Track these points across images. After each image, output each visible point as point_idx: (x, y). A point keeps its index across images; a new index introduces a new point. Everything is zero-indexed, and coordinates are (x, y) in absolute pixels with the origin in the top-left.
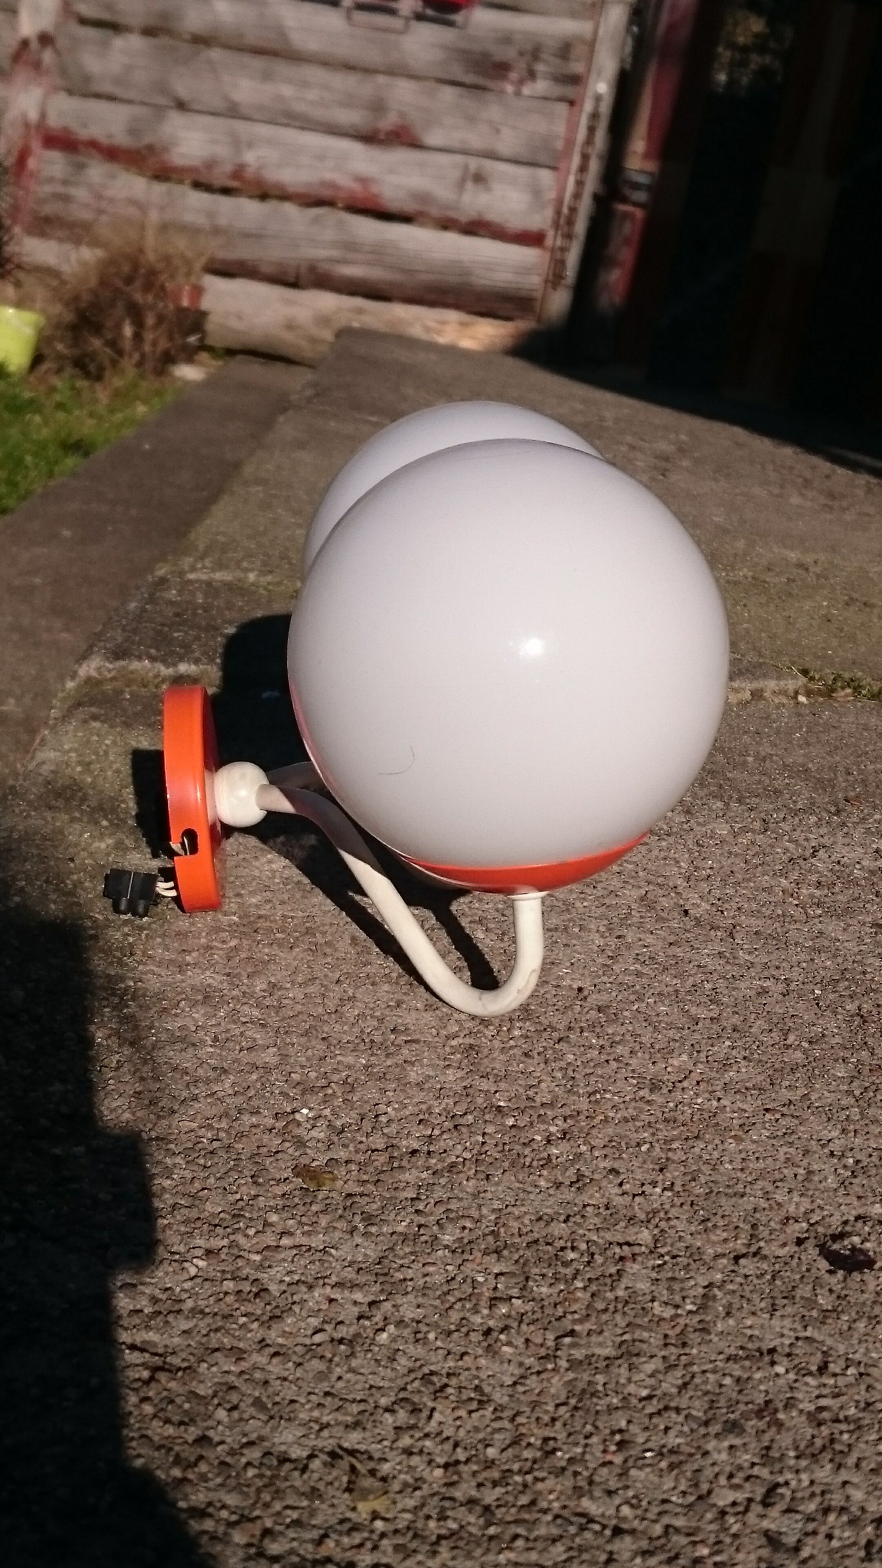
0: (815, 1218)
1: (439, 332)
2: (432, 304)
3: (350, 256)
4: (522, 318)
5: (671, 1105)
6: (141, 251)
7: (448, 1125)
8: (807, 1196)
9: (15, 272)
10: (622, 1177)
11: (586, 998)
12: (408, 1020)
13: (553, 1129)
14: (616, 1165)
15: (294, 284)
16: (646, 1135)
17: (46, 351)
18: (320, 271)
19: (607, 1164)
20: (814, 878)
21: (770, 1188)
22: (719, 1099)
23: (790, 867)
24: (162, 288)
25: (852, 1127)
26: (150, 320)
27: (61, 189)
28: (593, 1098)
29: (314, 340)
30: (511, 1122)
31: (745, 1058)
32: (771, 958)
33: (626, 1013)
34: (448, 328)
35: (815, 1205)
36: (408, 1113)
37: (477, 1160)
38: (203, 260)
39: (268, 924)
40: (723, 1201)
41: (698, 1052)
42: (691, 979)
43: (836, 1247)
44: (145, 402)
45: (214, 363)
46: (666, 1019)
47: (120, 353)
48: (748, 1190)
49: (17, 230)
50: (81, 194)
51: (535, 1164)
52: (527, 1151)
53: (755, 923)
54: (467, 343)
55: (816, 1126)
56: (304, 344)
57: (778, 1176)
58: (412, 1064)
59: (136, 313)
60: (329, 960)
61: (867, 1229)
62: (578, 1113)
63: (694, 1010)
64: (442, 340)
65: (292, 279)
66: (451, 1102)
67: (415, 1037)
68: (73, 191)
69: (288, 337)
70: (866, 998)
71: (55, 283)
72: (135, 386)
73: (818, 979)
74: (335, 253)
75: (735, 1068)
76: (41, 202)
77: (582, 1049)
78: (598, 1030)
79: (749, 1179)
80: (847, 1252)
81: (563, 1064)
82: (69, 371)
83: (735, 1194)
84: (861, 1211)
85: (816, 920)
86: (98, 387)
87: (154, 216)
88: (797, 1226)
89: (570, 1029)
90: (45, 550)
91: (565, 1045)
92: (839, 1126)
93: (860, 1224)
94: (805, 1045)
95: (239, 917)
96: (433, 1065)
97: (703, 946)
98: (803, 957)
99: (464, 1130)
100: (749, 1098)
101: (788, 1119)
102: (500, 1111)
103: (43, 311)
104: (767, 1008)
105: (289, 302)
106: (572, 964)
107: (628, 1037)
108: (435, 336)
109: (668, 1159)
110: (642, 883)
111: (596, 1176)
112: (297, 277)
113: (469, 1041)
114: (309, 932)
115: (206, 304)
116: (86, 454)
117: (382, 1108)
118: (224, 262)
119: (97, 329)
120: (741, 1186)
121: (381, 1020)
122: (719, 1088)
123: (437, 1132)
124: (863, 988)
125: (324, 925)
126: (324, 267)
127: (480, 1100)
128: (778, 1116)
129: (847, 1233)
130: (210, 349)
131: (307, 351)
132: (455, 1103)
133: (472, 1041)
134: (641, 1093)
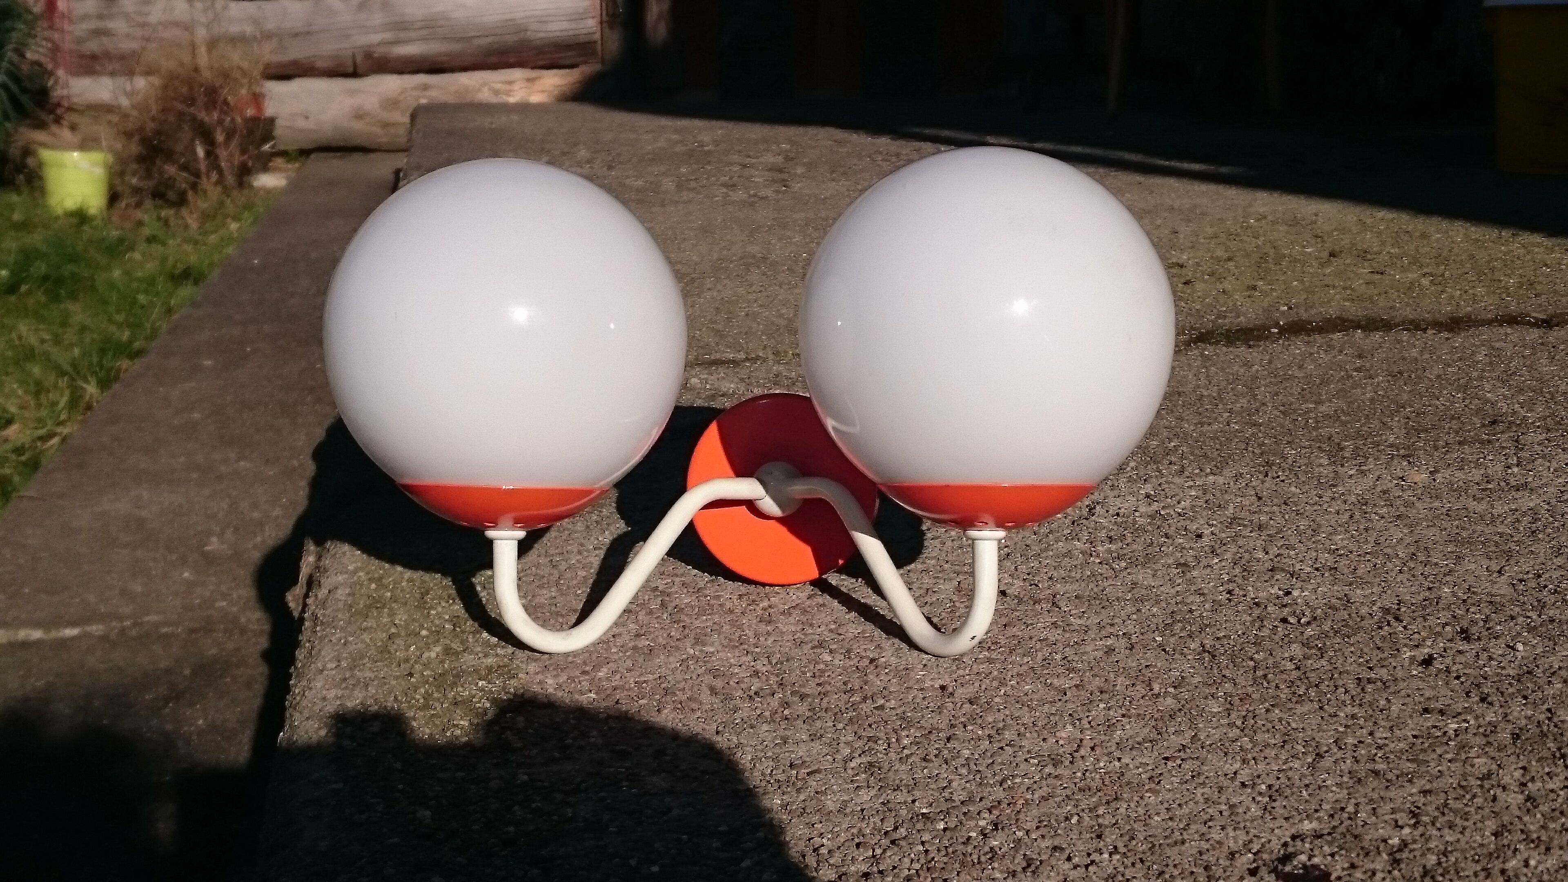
0: (1256, 847)
1: (508, 93)
2: (495, 67)
3: (403, 35)
4: (586, 63)
5: (1079, 774)
6: (196, 70)
7: (885, 842)
8: (1239, 829)
9: (66, 116)
10: (1067, 852)
11: (952, 694)
12: (801, 754)
13: (982, 823)
14: (1056, 843)
15: (354, 74)
16: (1069, 808)
17: (120, 188)
18: (376, 55)
19: (1047, 843)
20: (1103, 534)
21: (1204, 829)
22: (1119, 759)
23: (1078, 529)
24: (226, 102)
25: (1249, 756)
26: (220, 137)
27: (100, 24)
28: (1006, 786)
29: (386, 125)
30: (941, 826)
31: (1123, 716)
32: (1102, 617)
33: (997, 700)
34: (516, 87)
35: (1251, 835)
36: (842, 840)
37: (928, 869)
38: (261, 67)
39: (626, 693)
40: (1168, 851)
41: (1080, 720)
42: (1040, 654)
43: (1288, 869)
44: (236, 218)
45: (290, 166)
46: (1035, 696)
47: (197, 175)
48: (1186, 837)
49: (60, 73)
50: (118, 25)
51: (983, 859)
52: (969, 849)
53: (1072, 588)
54: (536, 98)
55: (1216, 764)
56: (377, 130)
57: (1206, 817)
58: (824, 793)
59: (206, 134)
60: (699, 714)
61: (1307, 845)
62: (999, 803)
63: (1056, 682)
64: (512, 100)
65: (350, 70)
66: (877, 819)
67: (814, 768)
68: (110, 24)
69: (358, 126)
70: (1203, 634)
71: (115, 119)
72: (221, 204)
73: (1153, 627)
74: (388, 36)
75: (1119, 727)
76: (80, 41)
77: (973, 742)
78: (979, 721)
79: (1181, 826)
80: (1301, 871)
81: (962, 761)
82: (148, 203)
83: (1176, 843)
84: (1294, 831)
85: (1125, 573)
86: (184, 212)
87: (201, 34)
88: (1244, 859)
89: (953, 726)
90: (192, 384)
91: (955, 742)
92: (1239, 758)
93: (1299, 843)
94: (1171, 690)
95: (596, 693)
96: (844, 790)
97: (1036, 621)
98: (1130, 609)
99: (903, 843)
100: (1145, 751)
101: (1190, 762)
102: (928, 818)
103: (111, 149)
104: (1121, 665)
105: (352, 93)
106: (925, 665)
107: (1009, 721)
108: (504, 97)
109: (1100, 826)
110: (952, 575)
111: (1044, 857)
112: (355, 65)
113: (865, 759)
114: (667, 692)
115: (269, 110)
116: (196, 282)
117: (817, 841)
118: (280, 65)
119: (169, 156)
120: (1177, 833)
121: (775, 759)
122: (1114, 748)
123: (878, 851)
124: (1197, 625)
125: (679, 682)
126: (379, 51)
127: (904, 812)
128: (1179, 762)
129: (1291, 854)
130: (284, 154)
131: (382, 138)
132: (882, 820)
133: (869, 759)
134: (1047, 770)
